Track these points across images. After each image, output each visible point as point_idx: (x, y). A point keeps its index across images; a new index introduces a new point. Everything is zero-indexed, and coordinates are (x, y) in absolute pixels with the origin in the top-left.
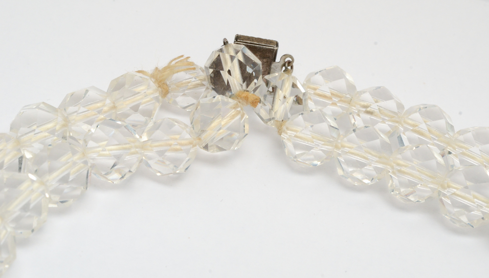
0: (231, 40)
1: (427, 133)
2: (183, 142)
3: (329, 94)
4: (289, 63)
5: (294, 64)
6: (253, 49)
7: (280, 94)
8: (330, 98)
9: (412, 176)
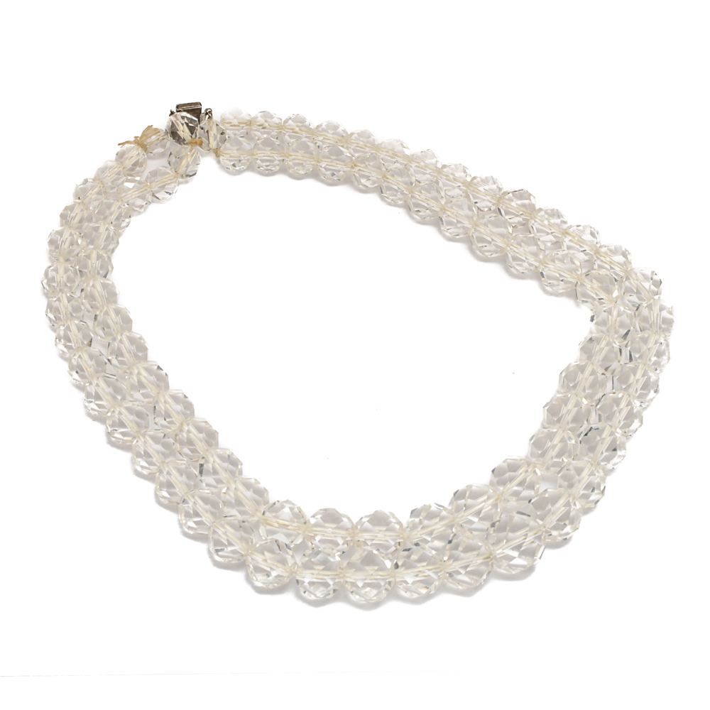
0: (174, 110)
1: (299, 132)
2: (171, 178)
3: (237, 124)
4: (210, 112)
5: (213, 112)
6: (188, 111)
7: (211, 134)
8: (239, 126)
9: (299, 160)
